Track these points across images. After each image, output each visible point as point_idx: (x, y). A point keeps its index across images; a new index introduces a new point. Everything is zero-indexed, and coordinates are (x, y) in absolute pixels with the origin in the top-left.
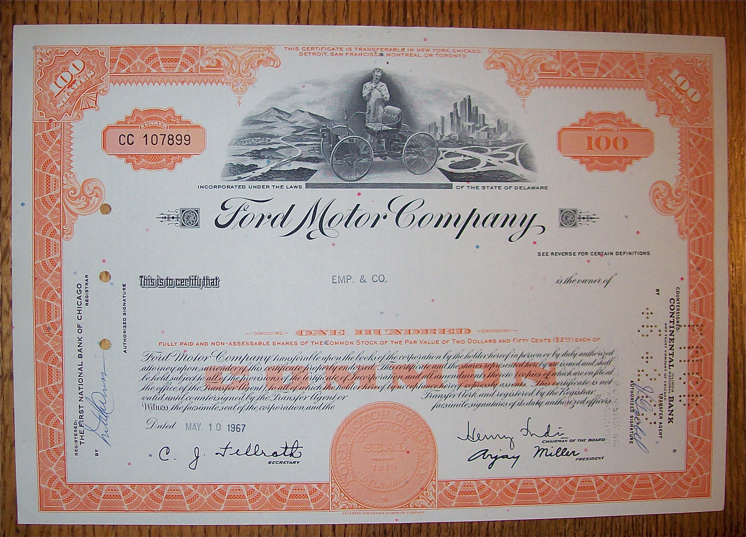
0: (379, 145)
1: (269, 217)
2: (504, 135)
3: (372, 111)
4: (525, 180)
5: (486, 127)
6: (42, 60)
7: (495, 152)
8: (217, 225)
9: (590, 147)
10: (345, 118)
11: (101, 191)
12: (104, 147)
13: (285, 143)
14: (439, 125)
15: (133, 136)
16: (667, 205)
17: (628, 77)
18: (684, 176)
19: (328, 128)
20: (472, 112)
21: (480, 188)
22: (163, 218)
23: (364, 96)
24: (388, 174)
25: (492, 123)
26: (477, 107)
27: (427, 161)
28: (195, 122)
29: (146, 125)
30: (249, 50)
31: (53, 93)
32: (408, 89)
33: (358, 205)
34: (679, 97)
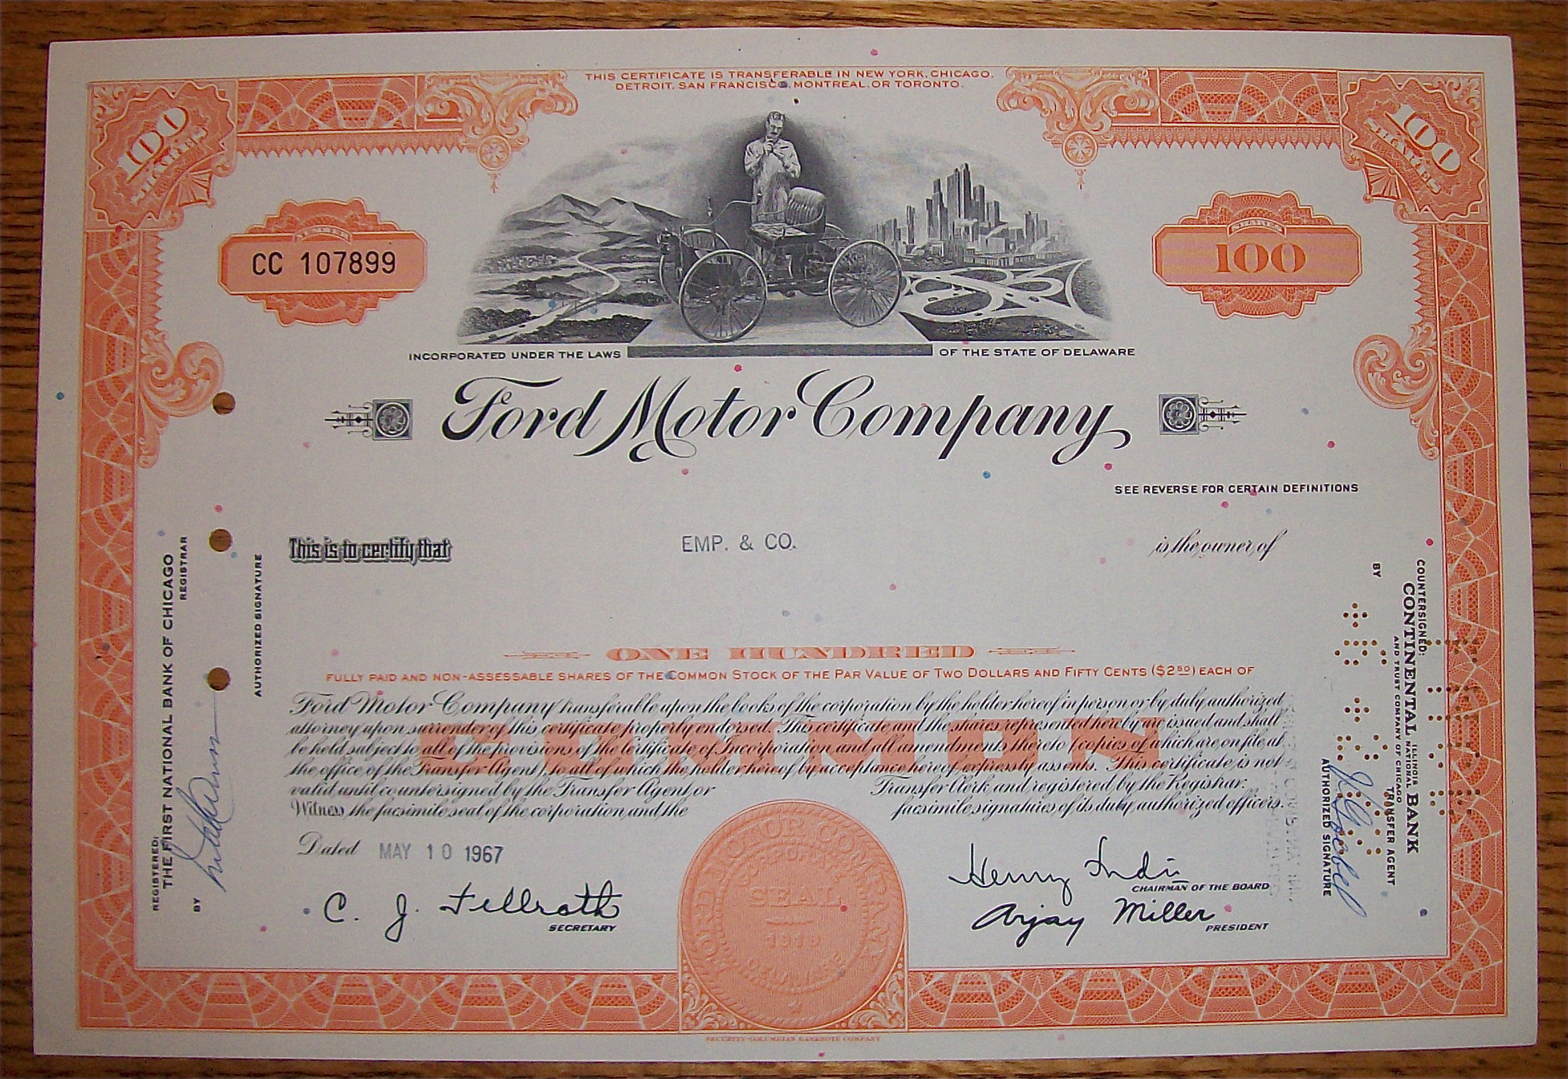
0: (780, 268)
1: (553, 416)
2: (1041, 244)
3: (764, 199)
4: (1085, 337)
5: (1001, 228)
6: (104, 109)
7: (1022, 279)
8: (448, 433)
9: (1223, 268)
10: (710, 214)
11: (214, 366)
12: (223, 280)
13: (585, 267)
14: (903, 225)
15: (280, 256)
16: (1394, 386)
17: (1302, 120)
18: (1427, 325)
19: (674, 234)
20: (972, 198)
21: (991, 352)
22: (338, 419)
23: (747, 168)
24: (797, 327)
25: (1014, 221)
26: (982, 189)
27: (878, 300)
28: (405, 226)
29: (306, 233)
30: (516, 81)
31: (125, 175)
32: (837, 152)
33: (736, 391)
34: (1416, 161)
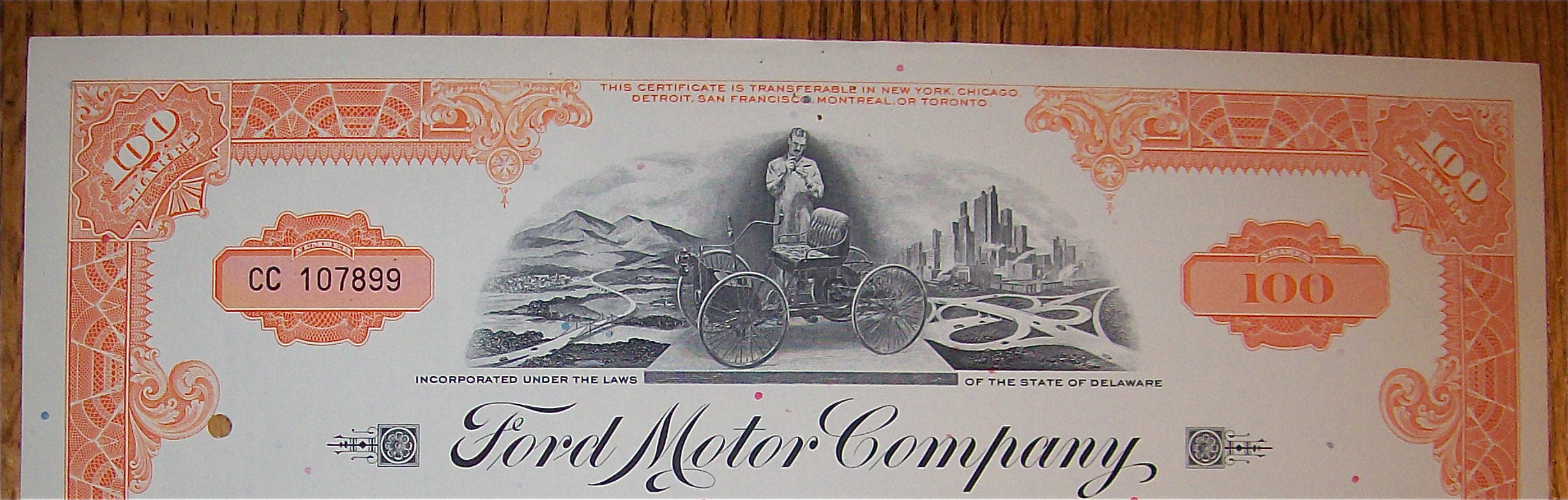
0: (802, 292)
1: (567, 444)
2: (1069, 270)
3: (786, 219)
4: (1112, 367)
5: (1028, 253)
6: (88, 111)
7: (1050, 307)
8: (457, 459)
9: (1252, 297)
10: (730, 233)
11: (210, 386)
12: (218, 294)
13: (600, 287)
14: (929, 249)
15: (278, 271)
16: (1419, 420)
17: (1332, 147)
18: (1452, 358)
19: (692, 254)
20: (1000, 222)
21: (1018, 382)
22: (341, 445)
23: (769, 186)
24: (819, 354)
25: (1041, 245)
26: (1010, 211)
27: (902, 326)
28: (410, 242)
29: (306, 247)
30: (527, 90)
31: (110, 181)
32: (862, 172)
33: (756, 420)
34: (1443, 190)
